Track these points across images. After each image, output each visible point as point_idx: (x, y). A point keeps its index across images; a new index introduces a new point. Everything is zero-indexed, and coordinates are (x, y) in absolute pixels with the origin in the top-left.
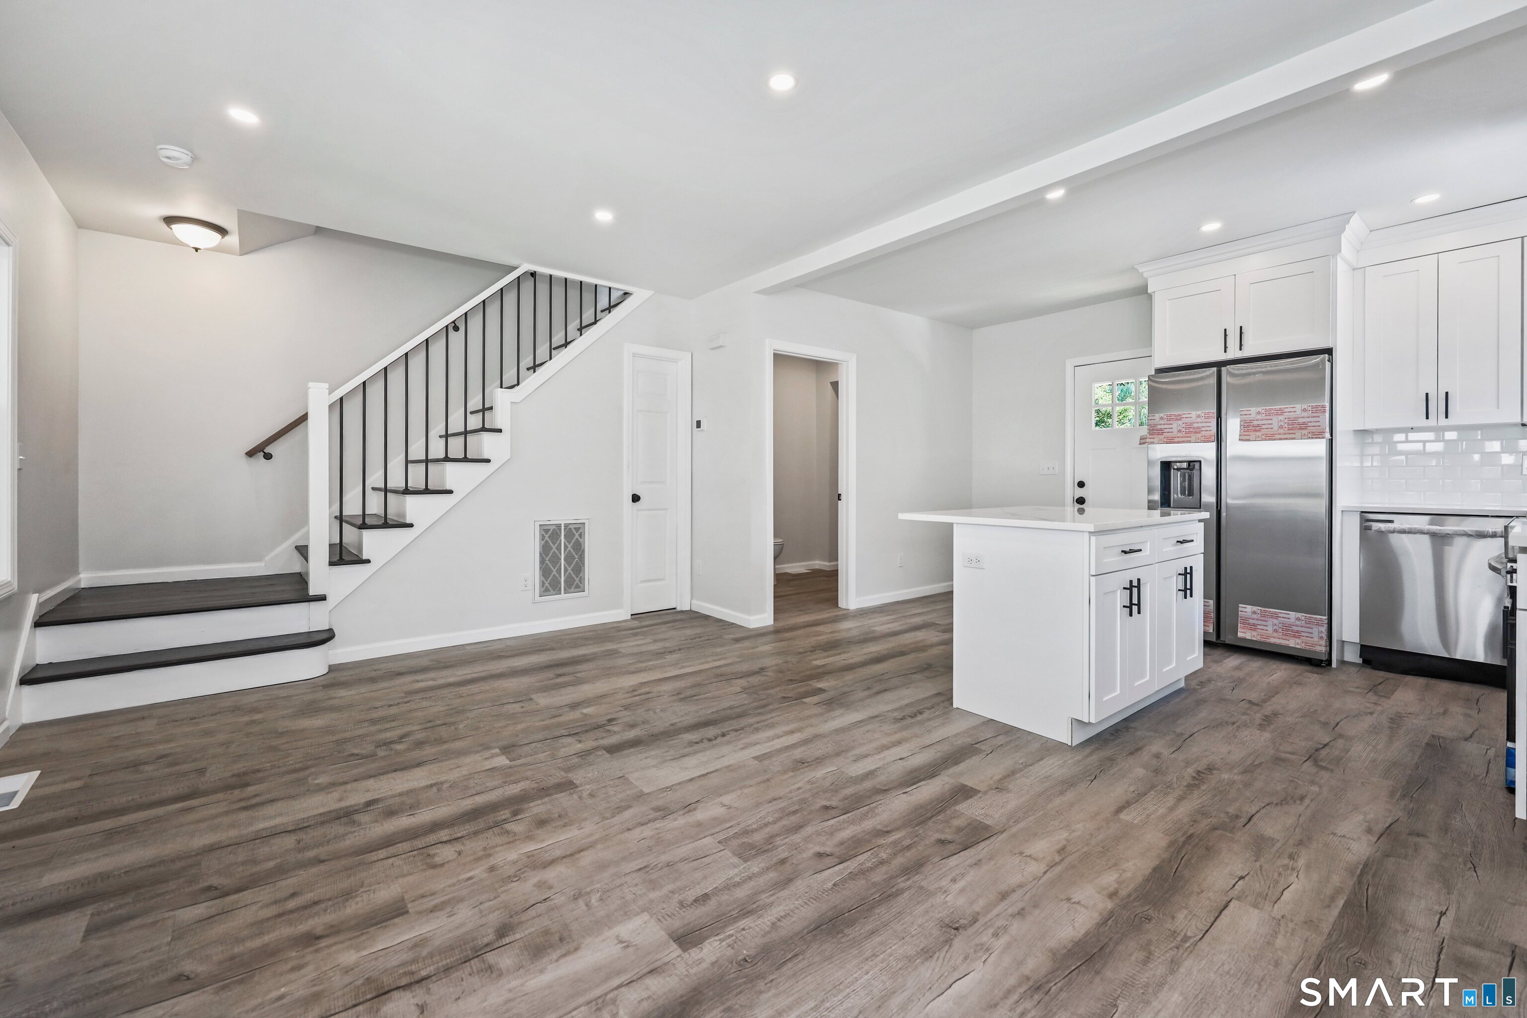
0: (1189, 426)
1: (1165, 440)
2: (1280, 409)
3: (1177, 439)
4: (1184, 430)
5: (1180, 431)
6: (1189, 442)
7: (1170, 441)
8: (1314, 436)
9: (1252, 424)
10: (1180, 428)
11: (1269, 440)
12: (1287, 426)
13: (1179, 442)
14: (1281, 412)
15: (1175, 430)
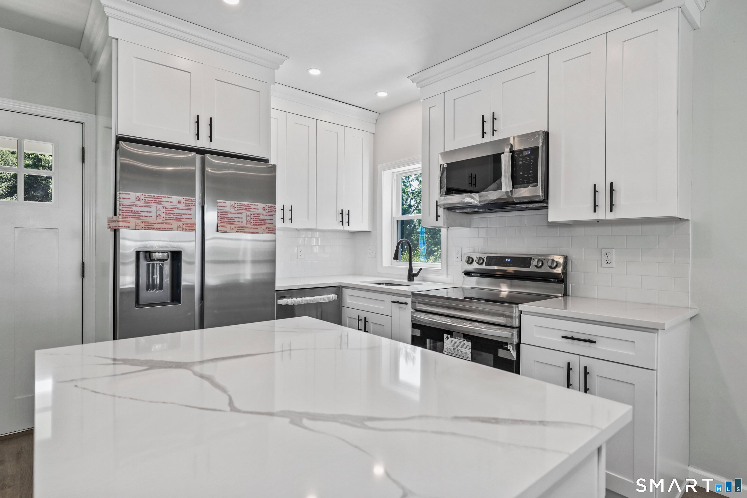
0: (169, 211)
1: (143, 225)
2: (248, 206)
3: (156, 226)
4: (164, 215)
5: (159, 216)
6: (171, 229)
7: (149, 226)
8: (270, 232)
9: (227, 216)
10: (160, 213)
11: (241, 232)
12: (252, 221)
13: (159, 229)
14: (248, 208)
15: (154, 215)
